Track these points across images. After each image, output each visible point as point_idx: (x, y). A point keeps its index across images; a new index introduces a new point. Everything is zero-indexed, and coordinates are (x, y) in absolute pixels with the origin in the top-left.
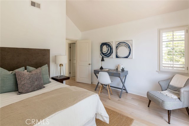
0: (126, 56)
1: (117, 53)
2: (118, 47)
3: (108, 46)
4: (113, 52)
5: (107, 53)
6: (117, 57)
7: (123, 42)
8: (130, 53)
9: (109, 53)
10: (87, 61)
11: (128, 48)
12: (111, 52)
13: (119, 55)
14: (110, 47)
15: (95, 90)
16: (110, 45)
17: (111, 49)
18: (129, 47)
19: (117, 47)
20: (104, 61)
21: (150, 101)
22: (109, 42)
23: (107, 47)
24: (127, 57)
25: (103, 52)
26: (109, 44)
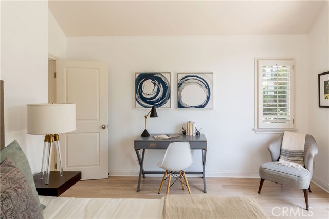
0: (200, 105)
1: (179, 97)
2: (184, 84)
3: (157, 83)
4: (169, 97)
5: (154, 97)
6: (180, 106)
7: (195, 75)
8: (208, 98)
9: (161, 99)
10: (96, 119)
11: (205, 89)
12: (166, 97)
13: (184, 101)
14: (164, 83)
15: (138, 191)
16: (163, 79)
17: (166, 88)
18: (207, 87)
19: (180, 85)
20: (157, 116)
21: (262, 181)
22: (160, 73)
23: (155, 84)
24: (202, 107)
25: (144, 95)
26: (161, 76)
